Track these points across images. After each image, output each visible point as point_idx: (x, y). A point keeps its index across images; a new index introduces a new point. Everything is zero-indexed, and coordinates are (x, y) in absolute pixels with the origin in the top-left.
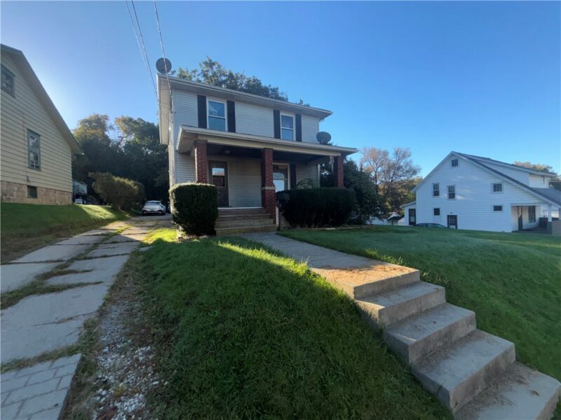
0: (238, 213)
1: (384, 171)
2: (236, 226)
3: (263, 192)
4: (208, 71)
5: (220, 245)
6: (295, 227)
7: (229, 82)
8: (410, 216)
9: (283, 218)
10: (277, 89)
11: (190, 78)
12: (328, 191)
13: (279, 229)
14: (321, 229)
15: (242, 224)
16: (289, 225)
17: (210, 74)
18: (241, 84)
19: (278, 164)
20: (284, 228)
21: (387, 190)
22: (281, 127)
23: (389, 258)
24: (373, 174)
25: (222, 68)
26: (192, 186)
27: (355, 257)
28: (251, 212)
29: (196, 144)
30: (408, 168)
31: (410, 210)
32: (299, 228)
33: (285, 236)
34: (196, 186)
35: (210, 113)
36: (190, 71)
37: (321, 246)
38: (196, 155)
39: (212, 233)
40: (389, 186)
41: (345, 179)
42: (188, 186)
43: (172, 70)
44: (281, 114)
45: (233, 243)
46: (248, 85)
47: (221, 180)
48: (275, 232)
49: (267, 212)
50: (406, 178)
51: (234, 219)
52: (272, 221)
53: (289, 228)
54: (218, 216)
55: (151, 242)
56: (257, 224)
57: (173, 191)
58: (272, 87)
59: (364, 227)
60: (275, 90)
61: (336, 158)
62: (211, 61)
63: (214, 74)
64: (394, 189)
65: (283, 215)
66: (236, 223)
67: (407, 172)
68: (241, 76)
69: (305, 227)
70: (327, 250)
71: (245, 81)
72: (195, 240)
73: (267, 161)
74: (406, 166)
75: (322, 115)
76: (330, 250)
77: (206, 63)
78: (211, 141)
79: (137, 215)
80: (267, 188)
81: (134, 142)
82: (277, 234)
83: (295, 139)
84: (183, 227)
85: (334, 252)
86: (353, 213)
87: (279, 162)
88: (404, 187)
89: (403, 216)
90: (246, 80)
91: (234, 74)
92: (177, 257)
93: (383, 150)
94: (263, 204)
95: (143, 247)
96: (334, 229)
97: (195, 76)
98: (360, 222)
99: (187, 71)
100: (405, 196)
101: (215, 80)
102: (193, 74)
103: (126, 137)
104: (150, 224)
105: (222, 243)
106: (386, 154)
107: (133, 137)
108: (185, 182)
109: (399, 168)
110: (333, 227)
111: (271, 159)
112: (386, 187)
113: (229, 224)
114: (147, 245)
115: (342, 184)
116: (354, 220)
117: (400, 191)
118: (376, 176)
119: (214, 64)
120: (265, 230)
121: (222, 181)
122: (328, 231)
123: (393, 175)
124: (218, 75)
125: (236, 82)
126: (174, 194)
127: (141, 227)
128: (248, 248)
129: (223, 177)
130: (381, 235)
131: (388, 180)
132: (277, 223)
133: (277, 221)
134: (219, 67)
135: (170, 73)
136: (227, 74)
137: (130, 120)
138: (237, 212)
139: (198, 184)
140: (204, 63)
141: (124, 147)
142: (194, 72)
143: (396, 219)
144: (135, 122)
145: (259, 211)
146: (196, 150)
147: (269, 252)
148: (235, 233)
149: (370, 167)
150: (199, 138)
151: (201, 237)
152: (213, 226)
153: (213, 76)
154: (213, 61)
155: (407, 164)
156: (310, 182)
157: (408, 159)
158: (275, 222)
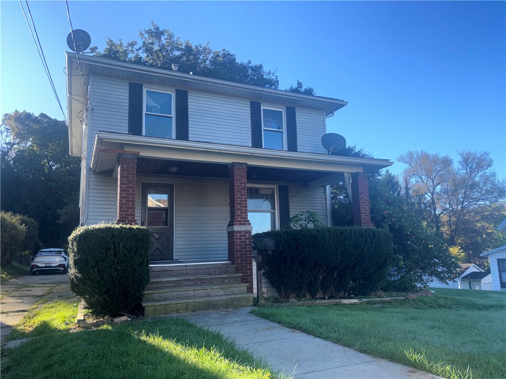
0: (184, 275)
1: (446, 192)
2: (181, 298)
3: (231, 235)
4: (152, 44)
5: (143, 338)
6: (287, 298)
7: (184, 58)
8: (500, 271)
9: (264, 280)
10: (261, 67)
11: (126, 53)
12: (342, 233)
13: (256, 302)
14: (333, 301)
15: (191, 293)
16: (276, 295)
17: (156, 48)
18: (205, 61)
19: (257, 186)
20: (266, 299)
21: (456, 224)
22: (263, 128)
23: (448, 368)
24: (428, 197)
25: (175, 39)
26: (108, 230)
27: (386, 364)
28: (208, 270)
29: (120, 160)
30: (489, 186)
31: (499, 260)
32: (293, 300)
33: (266, 317)
34: (113, 229)
35: (148, 109)
36: (125, 44)
37: (327, 338)
38: (119, 176)
39: (137, 310)
40: (458, 218)
41: (372, 211)
42: (100, 230)
43: (91, 46)
44: (262, 108)
45: (166, 335)
46: (214, 61)
47: (162, 216)
48: (249, 309)
49: (237, 271)
50: (488, 203)
51: (179, 284)
52: (244, 287)
53: (276, 300)
54: (149, 281)
55: (31, 329)
56: (217, 293)
57: (75, 239)
58: (253, 64)
59: (412, 296)
60: (258, 69)
61: (355, 176)
62: (158, 29)
63: (163, 47)
64: (466, 222)
65: (264, 274)
66: (181, 291)
67: (488, 192)
68: (205, 49)
69: (304, 296)
70: (336, 347)
71: (210, 56)
72: (105, 327)
73: (237, 183)
74: (485, 183)
75: (331, 106)
76: (341, 348)
77: (149, 32)
78: (144, 153)
79: (21, 273)
80: (236, 228)
81: (30, 151)
82: (252, 312)
83: (285, 147)
84: (87, 302)
85: (350, 352)
86: (392, 270)
87: (259, 183)
88: (484, 218)
89: (488, 272)
90: (212, 55)
91: (193, 47)
92: (62, 362)
93: (442, 155)
94: (231, 257)
95: (13, 339)
96: (356, 301)
97: (132, 51)
98: (404, 287)
99: (121, 45)
100: (489, 234)
101: (164, 57)
102: (130, 49)
103: (18, 143)
104: (38, 291)
105: (147, 335)
106: (447, 162)
107: (29, 143)
108: (96, 224)
109: (474, 186)
110: (356, 296)
111: (244, 180)
112: (453, 219)
113: (170, 295)
114: (23, 335)
115: (369, 218)
116: (395, 281)
117: (479, 225)
118: (433, 199)
119: (162, 33)
120: (232, 305)
121: (164, 216)
122: (344, 304)
123: (464, 198)
124: (169, 48)
125: (196, 59)
126: (75, 244)
127: (21, 297)
128: (190, 345)
129: (165, 209)
130: (443, 314)
131: (455, 207)
132: (255, 291)
133: (255, 286)
134: (171, 36)
135: (88, 50)
136: (183, 47)
137: (28, 116)
138: (185, 272)
139: (118, 226)
140: (148, 32)
141: (13, 159)
142: (132, 44)
143: (476, 277)
144: (36, 121)
145: (222, 269)
146: (119, 169)
147: (226, 356)
148: (178, 311)
149: (421, 184)
150: (126, 149)
151: (117, 320)
152: (139, 299)
153: (160, 50)
154: (161, 30)
155: (487, 180)
156: (311, 217)
157: (488, 171)
158: (250, 290)
